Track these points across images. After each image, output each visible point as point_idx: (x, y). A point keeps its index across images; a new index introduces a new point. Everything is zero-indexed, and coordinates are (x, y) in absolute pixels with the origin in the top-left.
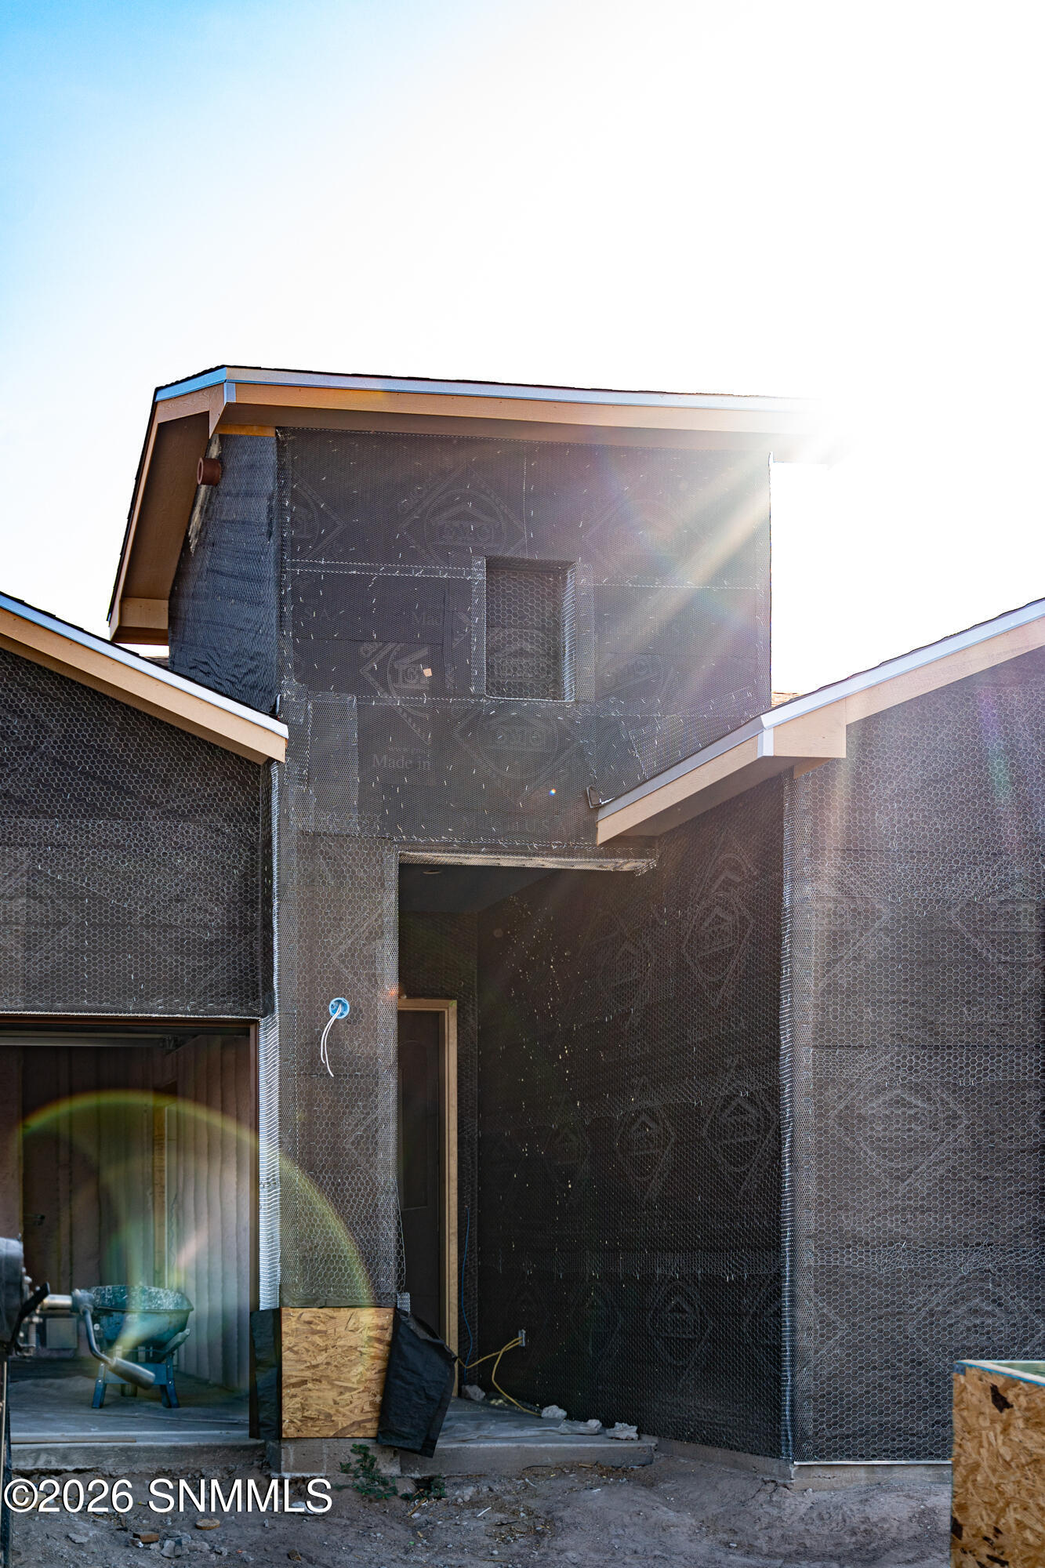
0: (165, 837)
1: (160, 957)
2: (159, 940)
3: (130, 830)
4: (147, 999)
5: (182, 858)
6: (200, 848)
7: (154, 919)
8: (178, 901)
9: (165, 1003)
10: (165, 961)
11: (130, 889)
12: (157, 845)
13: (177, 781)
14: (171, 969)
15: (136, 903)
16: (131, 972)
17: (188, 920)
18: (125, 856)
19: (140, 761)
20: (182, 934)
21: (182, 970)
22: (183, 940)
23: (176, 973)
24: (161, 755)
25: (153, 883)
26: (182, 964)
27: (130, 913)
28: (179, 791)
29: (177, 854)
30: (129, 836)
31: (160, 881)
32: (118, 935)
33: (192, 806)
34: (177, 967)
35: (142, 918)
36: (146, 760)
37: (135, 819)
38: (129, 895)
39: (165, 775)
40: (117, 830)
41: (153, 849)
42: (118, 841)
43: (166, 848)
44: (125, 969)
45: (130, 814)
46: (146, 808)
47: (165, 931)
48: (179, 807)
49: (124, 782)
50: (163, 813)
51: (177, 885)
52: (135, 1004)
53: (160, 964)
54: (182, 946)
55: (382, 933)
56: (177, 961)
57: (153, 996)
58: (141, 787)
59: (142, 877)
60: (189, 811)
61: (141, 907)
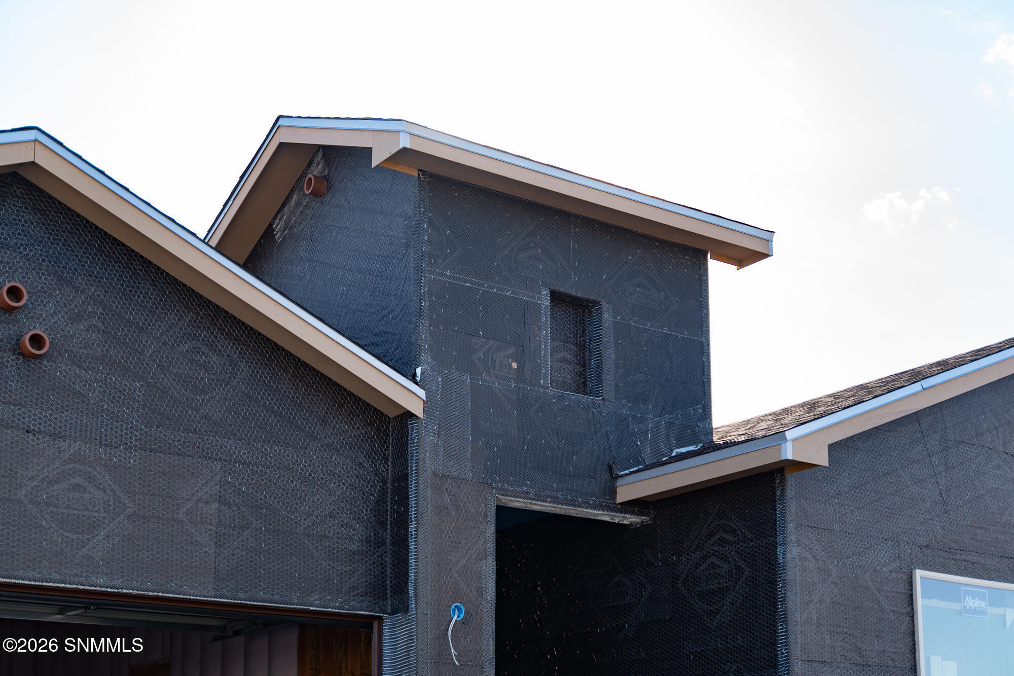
0: (323, 465)
1: (317, 561)
2: (317, 547)
3: (298, 456)
4: (307, 595)
5: (335, 483)
6: (348, 477)
7: (313, 530)
8: (331, 517)
9: (320, 599)
10: (321, 564)
11: (297, 504)
12: (317, 471)
13: (332, 422)
14: (325, 572)
15: (301, 516)
16: (295, 572)
17: (338, 533)
18: (293, 477)
19: (306, 403)
20: (334, 543)
21: (333, 573)
22: (334, 549)
23: (329, 575)
24: (322, 400)
25: (313, 501)
26: (333, 568)
27: (296, 523)
28: (333, 430)
29: (331, 480)
30: (297, 461)
31: (318, 499)
32: (287, 541)
33: (342, 443)
34: (329, 570)
35: (305, 528)
36: (310, 403)
37: (302, 448)
38: (296, 509)
39: (324, 417)
40: (288, 455)
41: (314, 473)
42: (289, 464)
43: (324, 474)
44: (291, 568)
45: (298, 444)
46: (310, 440)
47: (321, 541)
48: (333, 442)
49: (294, 418)
50: (322, 446)
51: (330, 504)
52: (299, 598)
53: (317, 566)
54: (333, 553)
55: (486, 555)
56: (329, 565)
57: (312, 592)
58: (307, 424)
59: (306, 495)
60: (341, 447)
61: (305, 519)
